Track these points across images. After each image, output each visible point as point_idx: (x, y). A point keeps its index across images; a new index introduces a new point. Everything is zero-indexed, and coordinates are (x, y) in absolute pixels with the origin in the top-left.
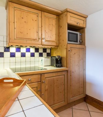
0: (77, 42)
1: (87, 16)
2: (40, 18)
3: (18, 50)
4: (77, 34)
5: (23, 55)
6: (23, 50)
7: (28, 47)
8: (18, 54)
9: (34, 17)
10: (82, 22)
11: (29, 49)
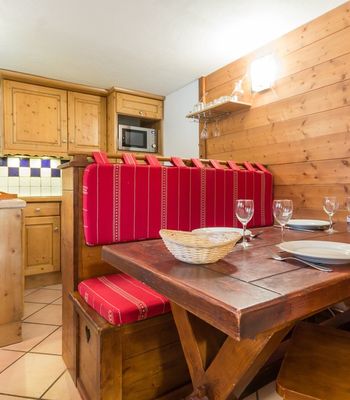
0: (145, 146)
1: (164, 97)
2: (63, 105)
4: (145, 133)
7: (45, 158)
9: (52, 102)
10: (154, 109)
11: (48, 161)
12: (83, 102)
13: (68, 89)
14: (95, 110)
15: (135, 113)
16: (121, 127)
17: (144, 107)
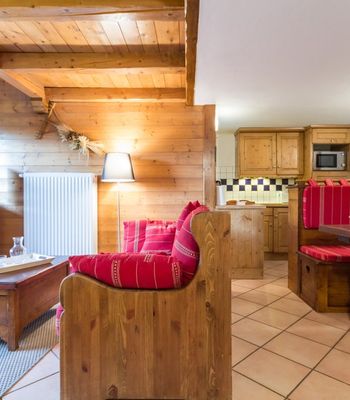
0: (335, 166)
2: (274, 142)
3: (248, 182)
4: (335, 156)
5: (254, 188)
6: (254, 182)
7: (261, 178)
8: (248, 188)
9: (267, 142)
10: (344, 136)
11: (262, 180)
12: (287, 138)
13: (277, 132)
14: (296, 142)
15: (328, 142)
16: (316, 153)
17: (336, 136)
